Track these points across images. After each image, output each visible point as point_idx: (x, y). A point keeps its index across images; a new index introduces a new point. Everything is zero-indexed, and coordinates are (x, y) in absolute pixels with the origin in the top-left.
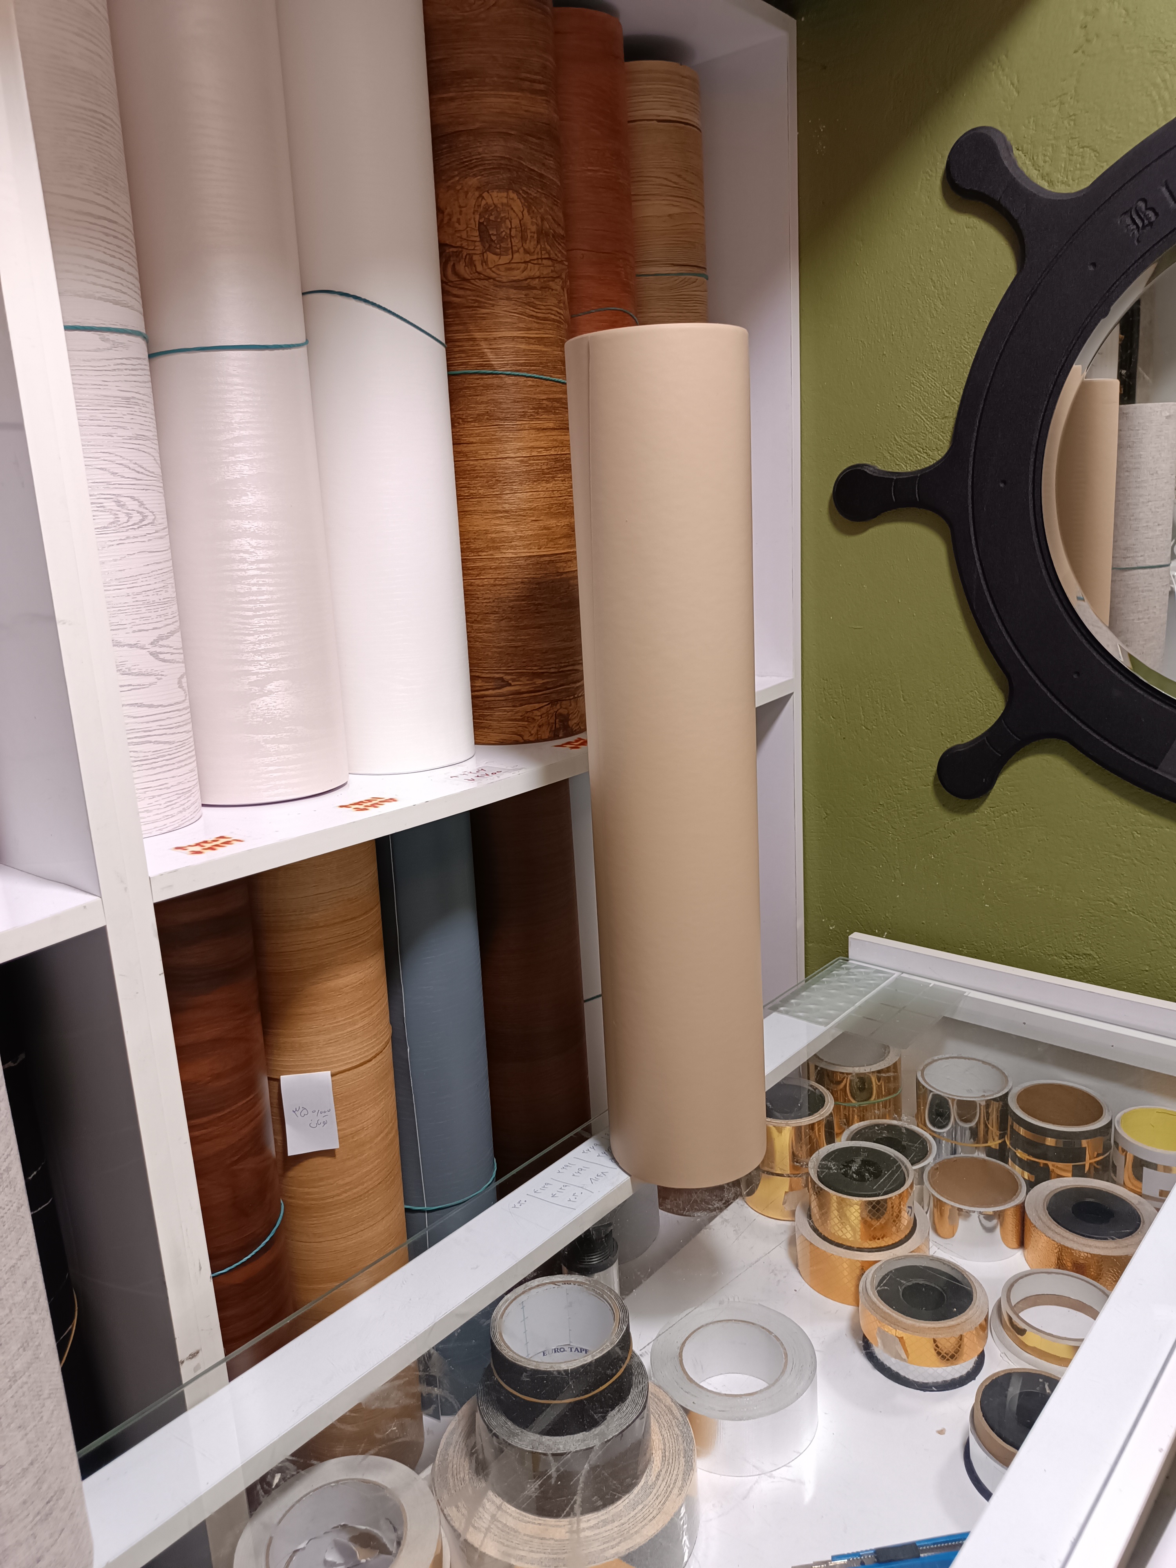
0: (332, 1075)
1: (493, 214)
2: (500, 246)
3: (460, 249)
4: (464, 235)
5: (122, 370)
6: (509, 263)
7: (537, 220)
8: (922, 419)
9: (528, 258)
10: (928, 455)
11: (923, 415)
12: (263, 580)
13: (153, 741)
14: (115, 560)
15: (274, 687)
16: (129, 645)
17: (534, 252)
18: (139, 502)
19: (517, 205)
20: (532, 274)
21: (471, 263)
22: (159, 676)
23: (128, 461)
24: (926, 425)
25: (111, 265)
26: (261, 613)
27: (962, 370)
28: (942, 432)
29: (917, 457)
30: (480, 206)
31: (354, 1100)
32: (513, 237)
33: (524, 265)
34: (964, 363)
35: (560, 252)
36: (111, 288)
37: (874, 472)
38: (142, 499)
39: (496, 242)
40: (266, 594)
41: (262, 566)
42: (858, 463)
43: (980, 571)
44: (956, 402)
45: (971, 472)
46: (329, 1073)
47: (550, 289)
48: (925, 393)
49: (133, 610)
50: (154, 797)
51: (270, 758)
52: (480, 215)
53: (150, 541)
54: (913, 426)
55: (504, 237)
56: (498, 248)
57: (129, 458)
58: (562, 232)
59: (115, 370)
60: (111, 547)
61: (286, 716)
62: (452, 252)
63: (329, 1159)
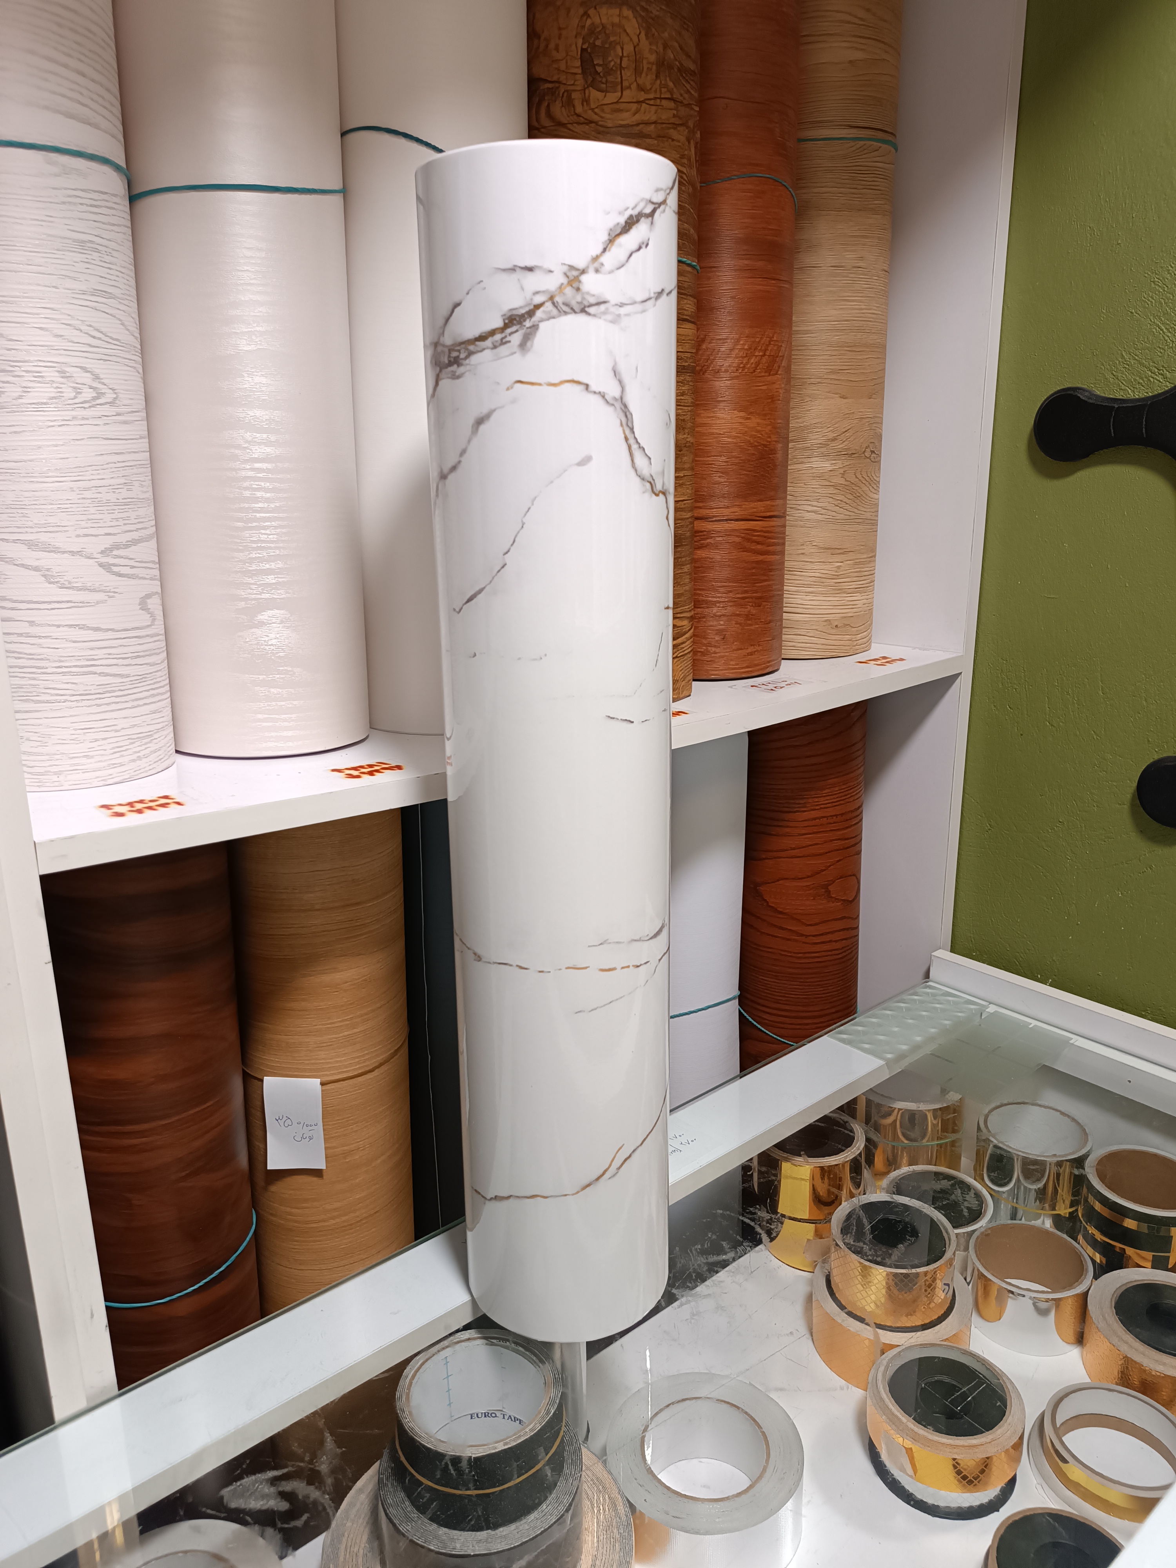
0: (322, 1084)
1: (600, 37)
2: (607, 81)
3: (557, 85)
4: (563, 66)
5: (75, 204)
6: (617, 102)
7: (657, 47)
8: (1162, 330)
9: (642, 96)
10: (1165, 378)
12: (257, 483)
13: (98, 672)
14: (56, 446)
15: (267, 618)
16: (70, 552)
17: (651, 89)
18: (93, 375)
19: (632, 26)
20: (646, 118)
21: (569, 103)
22: (111, 593)
23: (80, 322)
24: (1166, 338)
25: (66, 66)
26: (254, 524)
29: (1149, 380)
30: (583, 27)
31: (350, 1115)
32: (624, 68)
33: (636, 105)
35: (688, 92)
36: (64, 96)
37: (1089, 398)
38: (97, 371)
39: (601, 74)
40: (261, 502)
41: (257, 465)
42: (1070, 386)
46: (318, 1081)
47: (670, 138)
49: (78, 509)
50: (96, 740)
51: (258, 703)
52: (583, 38)
53: (107, 426)
54: (1147, 338)
55: (612, 69)
56: (603, 83)
57: (80, 318)
58: (692, 67)
59: (64, 203)
60: (50, 429)
61: (281, 654)
62: (548, 88)
63: (315, 1179)
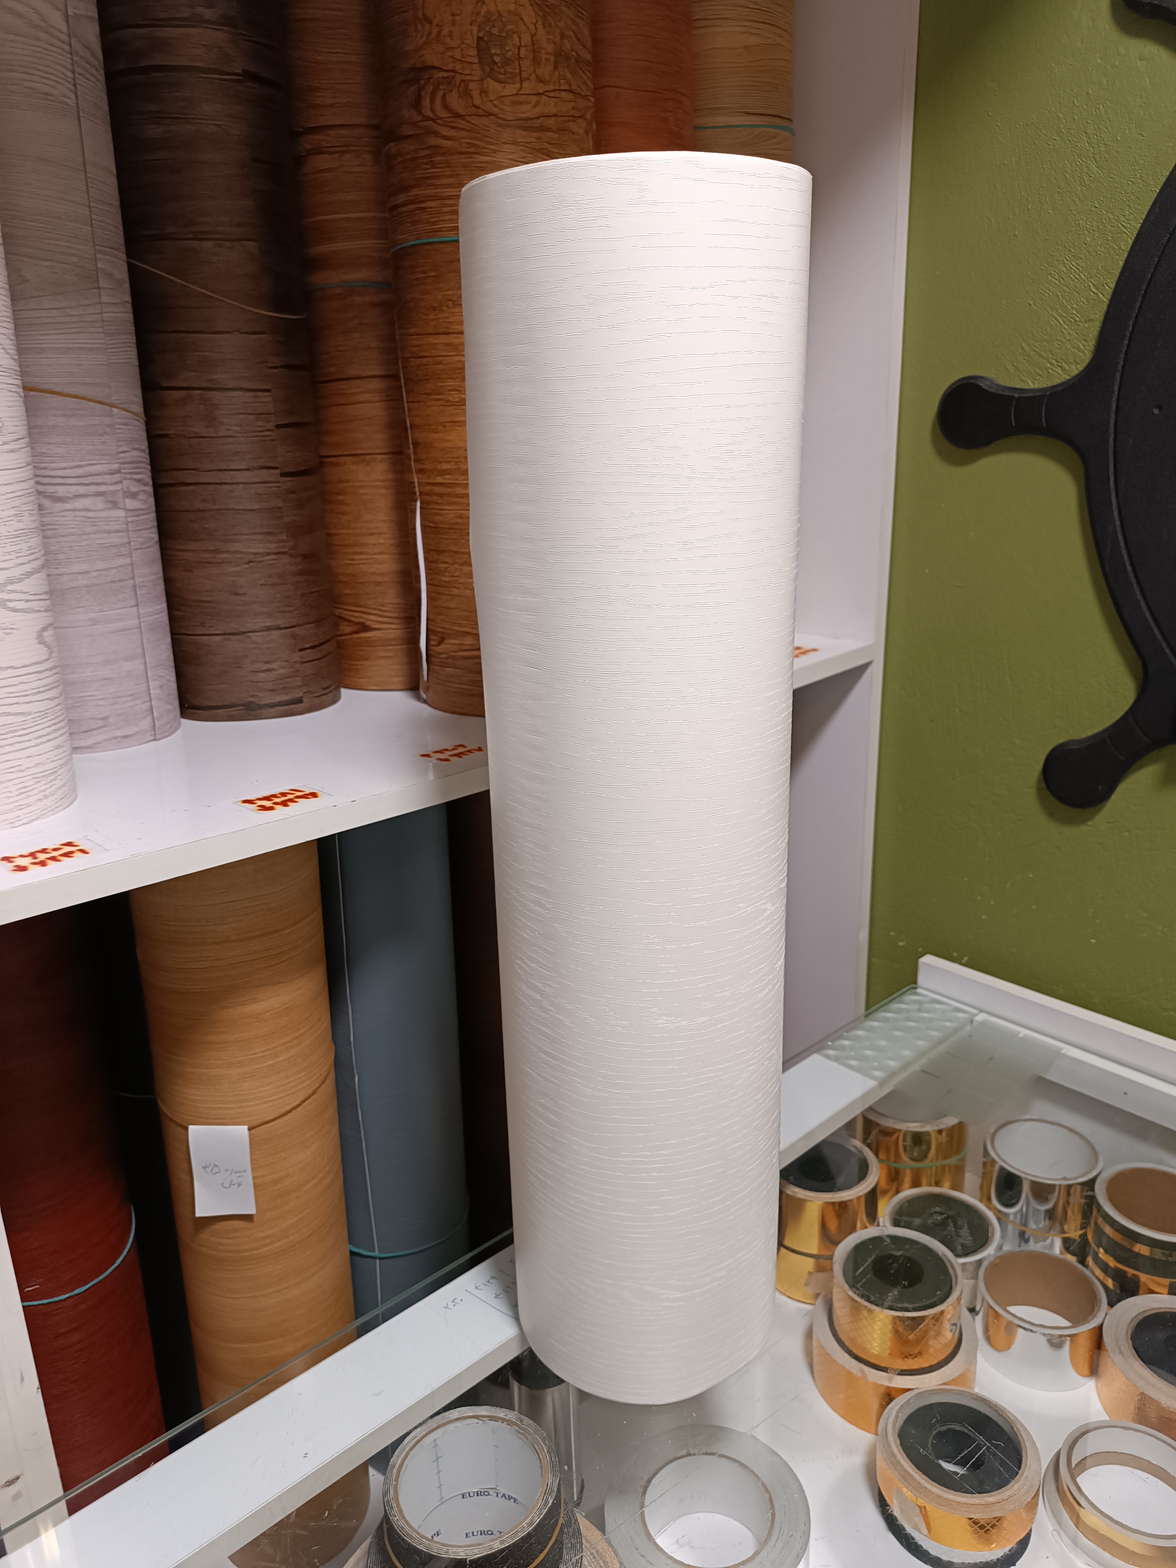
0: (249, 1130)
1: (496, 25)
2: (505, 72)
3: (453, 74)
4: (458, 56)
6: (517, 94)
7: (554, 37)
8: (1059, 322)
9: (542, 88)
10: (1063, 369)
11: (1061, 316)
17: (550, 80)
19: (529, 14)
20: (545, 110)
21: (466, 93)
24: (1064, 331)
27: (1117, 257)
28: (1085, 340)
29: (1049, 372)
30: (478, 14)
32: (522, 58)
33: (536, 97)
34: (1120, 248)
35: (584, 82)
37: (990, 388)
39: (499, 64)
42: (972, 375)
43: (1118, 523)
44: (1106, 300)
45: (1116, 393)
46: (245, 1127)
47: (570, 131)
48: (1065, 288)
52: (479, 26)
54: (1046, 330)
55: (510, 59)
56: (501, 74)
58: (588, 56)
62: (443, 77)
63: (243, 1224)
